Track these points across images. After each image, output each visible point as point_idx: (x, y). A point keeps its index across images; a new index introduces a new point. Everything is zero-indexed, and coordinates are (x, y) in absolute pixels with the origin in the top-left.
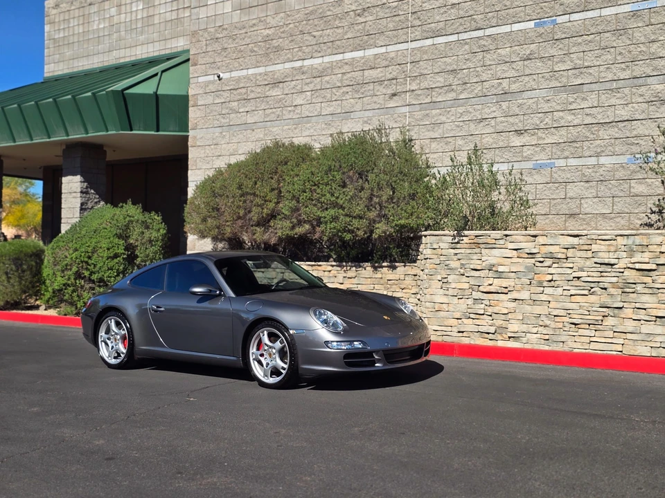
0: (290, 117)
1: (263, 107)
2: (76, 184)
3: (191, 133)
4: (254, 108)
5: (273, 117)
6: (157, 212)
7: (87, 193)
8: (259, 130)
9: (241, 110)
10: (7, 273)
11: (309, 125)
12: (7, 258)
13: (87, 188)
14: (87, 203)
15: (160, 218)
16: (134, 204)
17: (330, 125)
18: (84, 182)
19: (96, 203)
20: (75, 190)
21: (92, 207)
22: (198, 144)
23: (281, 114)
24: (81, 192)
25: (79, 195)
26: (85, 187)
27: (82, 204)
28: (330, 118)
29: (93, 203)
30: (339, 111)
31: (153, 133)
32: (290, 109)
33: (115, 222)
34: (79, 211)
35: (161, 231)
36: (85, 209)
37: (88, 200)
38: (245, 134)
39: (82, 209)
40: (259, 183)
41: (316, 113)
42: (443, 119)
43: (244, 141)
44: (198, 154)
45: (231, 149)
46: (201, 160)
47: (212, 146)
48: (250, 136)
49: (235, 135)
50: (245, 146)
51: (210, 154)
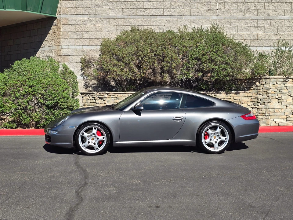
0: (142, 14)
1: (122, 7)
4: (115, 7)
5: (129, 13)
8: (119, 19)
9: (104, 7)
11: (155, 20)
17: (169, 21)
22: (70, 23)
23: (135, 12)
28: (170, 17)
30: (175, 14)
31: (38, 13)
32: (142, 10)
38: (108, 21)
41: (160, 14)
42: (237, 24)
43: (108, 24)
44: (70, 29)
45: (98, 28)
46: (73, 33)
47: (82, 26)
48: (112, 22)
49: (100, 20)
50: (109, 27)
51: (80, 30)
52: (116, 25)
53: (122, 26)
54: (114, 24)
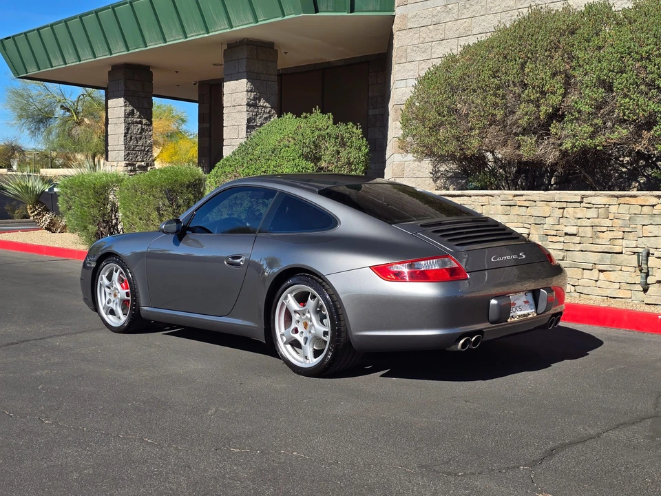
2: (240, 95)
3: (398, 11)
6: (355, 124)
7: (255, 106)
10: (158, 209)
12: (158, 189)
13: (255, 99)
14: (255, 120)
15: (359, 132)
16: (323, 112)
18: (251, 91)
19: (266, 119)
20: (240, 102)
21: (261, 124)
22: (410, 25)
24: (248, 105)
25: (245, 108)
26: (252, 97)
27: (249, 120)
29: (262, 119)
31: (345, 14)
33: (301, 137)
34: (245, 129)
35: (363, 148)
36: (253, 127)
37: (256, 115)
39: (250, 127)
40: (529, 66)
43: (482, 14)
44: (409, 41)
45: (461, 28)
46: (415, 49)
47: (431, 27)
48: (491, 5)
49: (468, 6)
50: (484, 21)
51: (428, 39)
52: (501, 11)
53: (511, 13)
54: (496, 9)
